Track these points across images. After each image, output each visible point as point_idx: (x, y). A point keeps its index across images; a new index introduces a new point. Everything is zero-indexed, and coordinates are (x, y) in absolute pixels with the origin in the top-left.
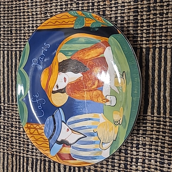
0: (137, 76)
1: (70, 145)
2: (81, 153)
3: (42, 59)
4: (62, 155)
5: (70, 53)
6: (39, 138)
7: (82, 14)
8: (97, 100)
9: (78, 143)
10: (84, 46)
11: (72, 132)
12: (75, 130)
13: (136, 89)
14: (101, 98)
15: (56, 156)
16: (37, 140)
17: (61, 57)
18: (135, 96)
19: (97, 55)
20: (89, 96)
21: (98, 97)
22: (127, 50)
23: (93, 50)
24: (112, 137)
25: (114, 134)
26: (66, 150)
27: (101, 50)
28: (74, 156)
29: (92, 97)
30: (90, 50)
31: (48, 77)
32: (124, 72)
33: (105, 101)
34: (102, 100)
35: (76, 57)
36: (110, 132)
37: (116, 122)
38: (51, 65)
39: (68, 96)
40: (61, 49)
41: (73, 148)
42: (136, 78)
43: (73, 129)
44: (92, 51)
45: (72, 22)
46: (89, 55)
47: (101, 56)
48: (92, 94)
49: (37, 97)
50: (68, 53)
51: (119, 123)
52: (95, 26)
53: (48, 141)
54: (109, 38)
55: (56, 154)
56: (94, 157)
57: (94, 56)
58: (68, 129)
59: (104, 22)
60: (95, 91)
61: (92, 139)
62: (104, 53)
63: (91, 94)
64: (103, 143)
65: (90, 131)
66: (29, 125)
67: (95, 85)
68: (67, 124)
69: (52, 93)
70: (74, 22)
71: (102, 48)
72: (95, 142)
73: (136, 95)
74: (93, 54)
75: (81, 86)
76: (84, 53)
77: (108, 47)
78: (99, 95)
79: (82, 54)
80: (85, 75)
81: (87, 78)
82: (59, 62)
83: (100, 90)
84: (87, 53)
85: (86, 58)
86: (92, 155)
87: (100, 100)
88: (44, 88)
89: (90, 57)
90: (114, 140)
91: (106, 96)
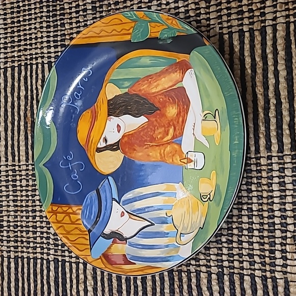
0: (238, 115)
1: (126, 239)
2: (143, 252)
3: (79, 95)
4: (112, 257)
5: (127, 84)
6: (72, 229)
7: (144, 16)
8: (173, 161)
9: (138, 237)
10: (149, 71)
11: (130, 217)
12: (134, 214)
13: (237, 137)
14: (178, 157)
15: (100, 258)
16: (68, 233)
17: (111, 91)
18: (235, 150)
19: (171, 84)
20: (159, 155)
21: (173, 155)
22: (220, 71)
23: (165, 77)
24: (198, 222)
25: (201, 217)
26: (119, 249)
27: (178, 75)
28: (132, 258)
29: (163, 155)
30: (160, 76)
31: (89, 124)
32: (217, 109)
33: (185, 161)
34: (180, 160)
35: (136, 90)
36: (195, 214)
37: (205, 197)
38: (95, 104)
39: (124, 155)
40: (111, 78)
41: (131, 245)
42: (236, 117)
43: (132, 213)
44: (163, 79)
45: (129, 30)
46: (158, 85)
47: (179, 85)
48: (164, 151)
49: (70, 159)
50: (123, 84)
51: (209, 198)
52: (166, 35)
53: (87, 233)
54: (190, 54)
55: (101, 255)
56: (165, 258)
57: (167, 86)
58: (123, 212)
59: (180, 27)
60: (169, 146)
61: (164, 228)
62: (182, 81)
63: (162, 151)
64: (181, 233)
65: (161, 214)
66: (55, 208)
67: (170, 135)
68: (121, 204)
69: (96, 151)
70: (131, 31)
71: (180, 72)
72: (168, 234)
73: (236, 147)
74: (165, 83)
75: (146, 138)
76: (150, 82)
77: (190, 70)
78: (176, 151)
79: (146, 84)
80: (151, 119)
81: (155, 123)
82: (108, 99)
83: (178, 144)
84: (155, 82)
85: (154, 91)
86: (163, 254)
87: (176, 159)
88: (82, 142)
89: (159, 88)
90: (200, 228)
91: (187, 153)
